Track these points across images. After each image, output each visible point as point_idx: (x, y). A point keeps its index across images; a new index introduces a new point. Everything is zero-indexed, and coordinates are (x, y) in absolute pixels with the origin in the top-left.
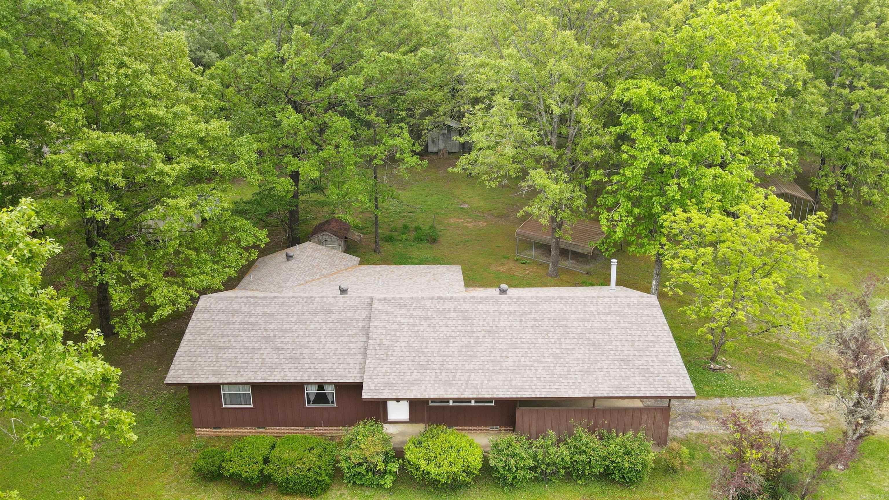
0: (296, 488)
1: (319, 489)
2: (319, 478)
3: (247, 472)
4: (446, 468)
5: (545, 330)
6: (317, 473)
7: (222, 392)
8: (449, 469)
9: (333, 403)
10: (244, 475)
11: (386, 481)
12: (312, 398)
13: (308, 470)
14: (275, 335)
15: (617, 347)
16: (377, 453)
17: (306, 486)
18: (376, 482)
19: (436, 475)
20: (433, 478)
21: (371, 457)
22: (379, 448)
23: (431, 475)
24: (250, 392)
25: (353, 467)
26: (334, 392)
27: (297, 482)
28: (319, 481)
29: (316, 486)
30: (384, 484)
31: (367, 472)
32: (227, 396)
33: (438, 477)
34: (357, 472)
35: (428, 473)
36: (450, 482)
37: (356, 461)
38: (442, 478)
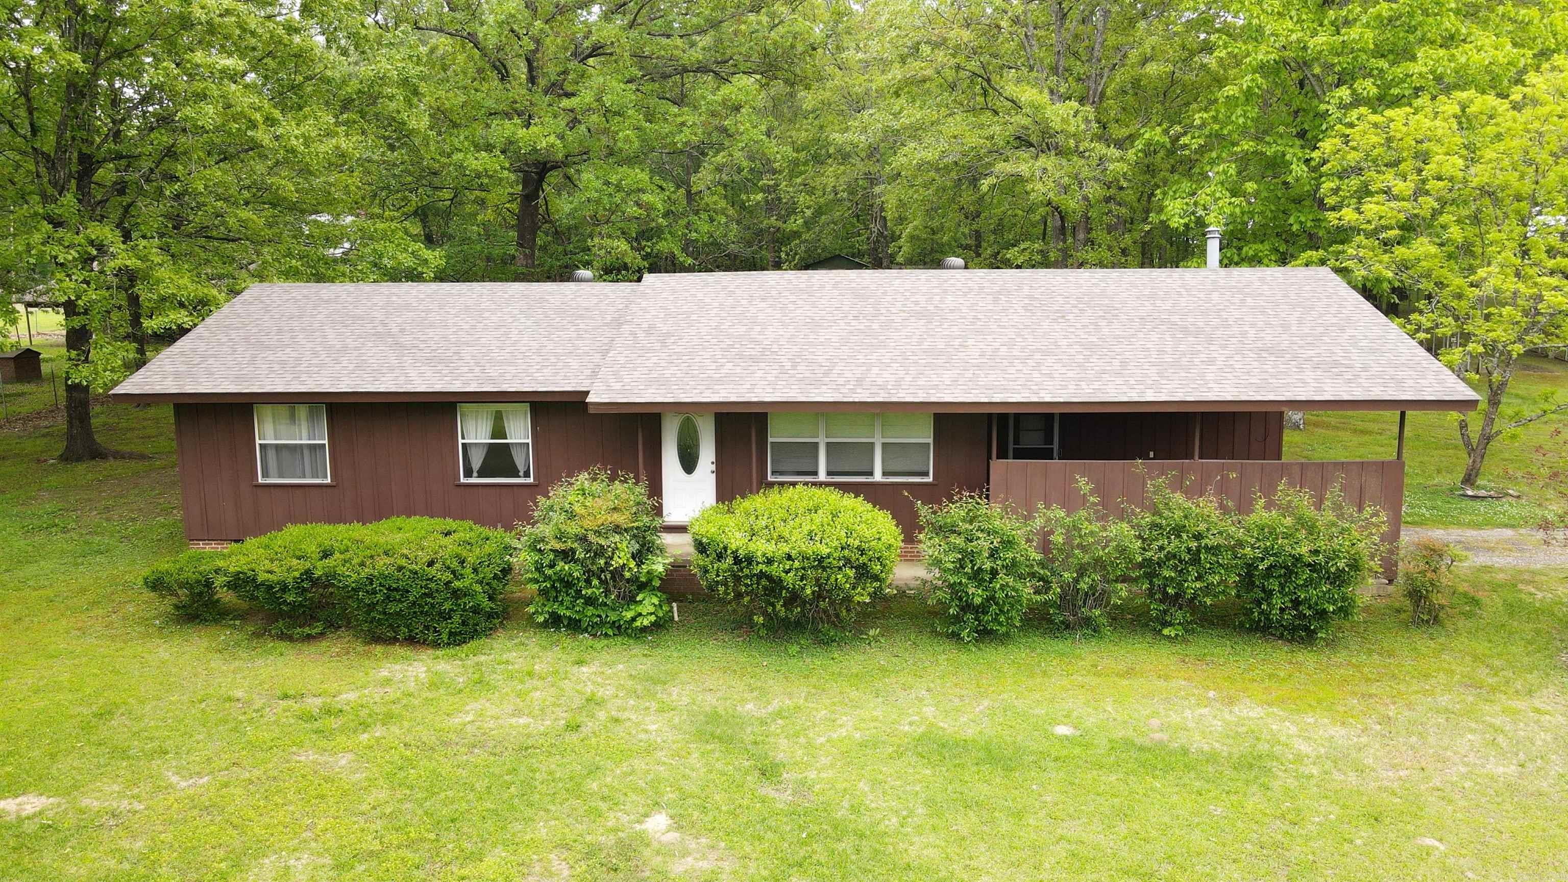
0: (393, 608)
1: (457, 618)
2: (457, 584)
3: (271, 572)
4: (798, 543)
5: (1058, 311)
6: (454, 572)
7: (258, 442)
8: (809, 549)
9: (527, 475)
10: (262, 577)
11: (639, 609)
13: (431, 564)
14: (402, 331)
15: (1244, 334)
16: (617, 529)
17: (420, 606)
18: (613, 617)
19: (770, 562)
20: (762, 575)
21: (598, 533)
22: (621, 519)
23: (758, 563)
24: (326, 442)
25: (552, 566)
26: (529, 441)
27: (396, 590)
28: (456, 594)
29: (447, 606)
30: (634, 619)
31: (588, 582)
32: (271, 455)
33: (775, 570)
34: (561, 580)
35: (750, 560)
36: (809, 591)
37: (558, 546)
38: (787, 572)
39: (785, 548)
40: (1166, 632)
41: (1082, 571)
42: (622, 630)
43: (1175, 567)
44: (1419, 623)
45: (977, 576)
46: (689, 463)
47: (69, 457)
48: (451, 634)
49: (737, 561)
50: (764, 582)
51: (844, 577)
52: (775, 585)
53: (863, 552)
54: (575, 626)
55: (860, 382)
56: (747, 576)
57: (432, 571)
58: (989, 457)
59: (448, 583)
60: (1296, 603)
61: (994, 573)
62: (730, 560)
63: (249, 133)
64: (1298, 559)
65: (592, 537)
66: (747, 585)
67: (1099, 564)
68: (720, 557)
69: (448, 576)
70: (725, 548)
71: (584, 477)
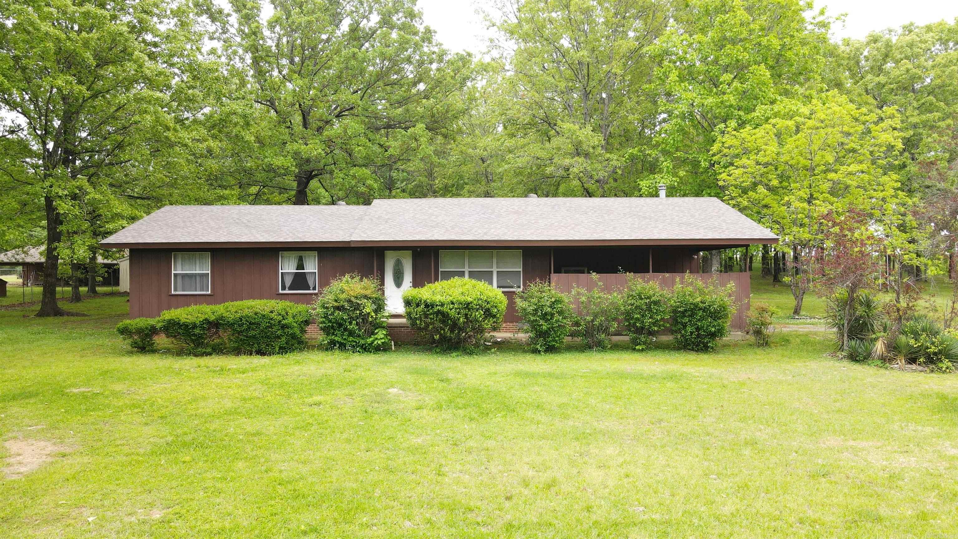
0: (252, 333)
1: (284, 339)
2: (284, 322)
3: (187, 319)
4: (457, 296)
6: (283, 316)
7: (173, 272)
8: (462, 299)
9: (314, 289)
10: (183, 321)
11: (376, 336)
12: (288, 283)
13: (272, 312)
16: (366, 297)
17: (266, 333)
18: (362, 342)
19: (442, 305)
20: (439, 312)
21: (356, 297)
22: (368, 292)
23: (437, 305)
24: (209, 272)
25: (332, 314)
26: (316, 271)
27: (254, 324)
28: (284, 327)
29: (279, 333)
30: (372, 343)
31: (351, 323)
32: (179, 280)
33: (445, 309)
34: (337, 322)
35: (432, 305)
36: (461, 320)
37: (336, 304)
38: (451, 309)
39: (450, 299)
40: (637, 347)
41: (596, 316)
42: (366, 349)
43: (640, 313)
44: (759, 345)
45: (544, 316)
46: (398, 282)
47: (41, 314)
48: (280, 348)
49: (427, 306)
50: (440, 316)
51: (479, 314)
52: (444, 316)
53: (488, 303)
54: (342, 347)
55: (485, 234)
56: (431, 314)
57: (273, 315)
58: (550, 273)
59: (280, 322)
60: (698, 329)
61: (552, 315)
62: (423, 306)
63: (165, 134)
64: (696, 305)
65: (353, 299)
66: (431, 319)
67: (604, 312)
68: (418, 305)
69: (280, 318)
70: (421, 301)
71: (347, 277)
